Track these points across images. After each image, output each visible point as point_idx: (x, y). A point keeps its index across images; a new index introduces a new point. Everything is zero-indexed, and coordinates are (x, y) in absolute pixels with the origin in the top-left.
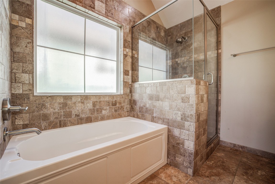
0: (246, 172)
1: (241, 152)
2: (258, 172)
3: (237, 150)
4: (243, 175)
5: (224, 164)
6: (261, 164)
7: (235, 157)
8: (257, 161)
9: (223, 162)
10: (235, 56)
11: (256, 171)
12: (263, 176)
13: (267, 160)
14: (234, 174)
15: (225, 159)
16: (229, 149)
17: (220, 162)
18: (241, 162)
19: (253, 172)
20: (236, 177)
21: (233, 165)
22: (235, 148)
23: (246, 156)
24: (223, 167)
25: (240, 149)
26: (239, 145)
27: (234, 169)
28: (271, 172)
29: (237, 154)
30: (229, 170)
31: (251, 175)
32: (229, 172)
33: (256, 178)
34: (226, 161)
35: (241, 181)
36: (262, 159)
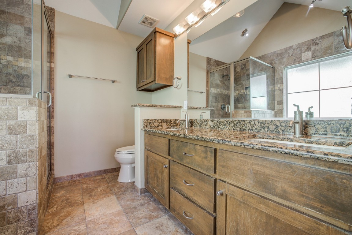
0: (90, 196)
1: (79, 181)
2: (98, 190)
3: (75, 180)
4: (90, 199)
5: (69, 201)
6: (98, 183)
7: (76, 188)
8: (94, 182)
9: (67, 200)
10: (71, 76)
11: (96, 190)
12: (102, 190)
13: (100, 177)
14: (82, 203)
15: (68, 195)
16: (67, 183)
17: (64, 201)
18: (83, 189)
19: (95, 192)
20: (85, 204)
21: (77, 196)
22: (72, 180)
23: (84, 182)
24: (70, 204)
25: (78, 178)
26: (76, 175)
27: (80, 199)
28: (105, 185)
29: (77, 184)
30: (77, 203)
31: (95, 195)
32: (77, 204)
33: (98, 195)
34: (70, 196)
35: (90, 205)
36: (96, 178)
